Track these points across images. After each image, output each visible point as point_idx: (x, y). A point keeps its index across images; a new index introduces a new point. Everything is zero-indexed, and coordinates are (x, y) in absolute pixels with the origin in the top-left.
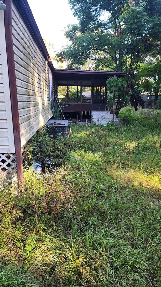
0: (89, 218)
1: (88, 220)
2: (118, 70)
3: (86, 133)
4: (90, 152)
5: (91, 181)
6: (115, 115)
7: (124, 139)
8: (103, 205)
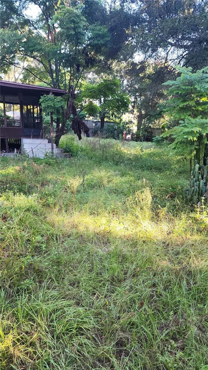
0: (21, 283)
1: (21, 285)
2: (54, 85)
3: (15, 168)
4: (22, 194)
5: (23, 233)
6: (55, 145)
7: (67, 175)
8: (41, 262)
